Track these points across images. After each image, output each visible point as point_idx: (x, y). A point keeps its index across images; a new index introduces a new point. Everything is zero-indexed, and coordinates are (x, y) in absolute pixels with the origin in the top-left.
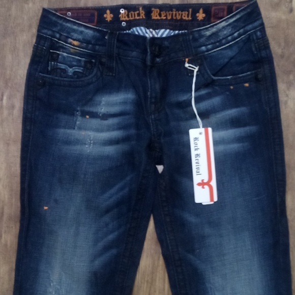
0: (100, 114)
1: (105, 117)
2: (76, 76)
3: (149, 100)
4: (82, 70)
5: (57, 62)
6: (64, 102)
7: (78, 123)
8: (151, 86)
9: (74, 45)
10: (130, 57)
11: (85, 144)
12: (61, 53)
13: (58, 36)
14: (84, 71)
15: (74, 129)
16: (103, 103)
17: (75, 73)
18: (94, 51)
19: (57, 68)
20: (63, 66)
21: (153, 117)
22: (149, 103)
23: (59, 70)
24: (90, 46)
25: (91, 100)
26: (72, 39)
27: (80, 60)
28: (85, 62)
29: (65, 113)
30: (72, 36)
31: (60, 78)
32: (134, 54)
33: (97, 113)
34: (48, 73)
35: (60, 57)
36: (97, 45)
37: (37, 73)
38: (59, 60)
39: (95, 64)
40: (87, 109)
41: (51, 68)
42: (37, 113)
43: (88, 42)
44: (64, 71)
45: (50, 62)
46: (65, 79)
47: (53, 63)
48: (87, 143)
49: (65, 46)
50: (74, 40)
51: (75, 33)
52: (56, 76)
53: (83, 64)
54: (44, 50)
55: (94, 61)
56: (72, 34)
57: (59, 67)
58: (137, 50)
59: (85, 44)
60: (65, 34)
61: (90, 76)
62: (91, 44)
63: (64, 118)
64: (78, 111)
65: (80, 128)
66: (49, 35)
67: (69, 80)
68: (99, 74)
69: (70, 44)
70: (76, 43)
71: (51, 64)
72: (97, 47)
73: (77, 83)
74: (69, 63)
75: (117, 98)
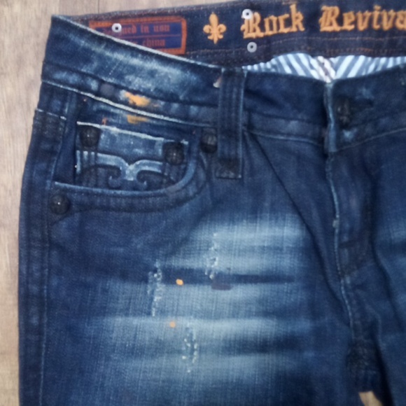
0: (210, 272)
1: (224, 280)
2: (145, 183)
3: (336, 239)
4: (160, 167)
5: (97, 151)
6: (121, 250)
7: (156, 299)
8: (340, 205)
9: (134, 106)
10: (282, 134)
11: (180, 352)
12: (103, 127)
13: (94, 85)
14: (163, 171)
15: (149, 314)
16: (216, 246)
17: (142, 175)
18: (187, 118)
19: (97, 166)
20: (111, 160)
21: (348, 282)
22: (336, 246)
23: (101, 170)
24: (176, 106)
25: (186, 240)
26: (128, 90)
27: (152, 143)
28: (165, 146)
29: (124, 276)
30: (130, 83)
31: (107, 191)
32: (293, 125)
33: (201, 271)
34: (76, 178)
35: (103, 136)
36: (192, 103)
37: (48, 182)
38: (101, 145)
39: (190, 152)
40: (178, 262)
41: (82, 167)
42: (55, 282)
43: (170, 98)
44: (116, 171)
45: (78, 152)
46: (119, 192)
47: (86, 153)
48: (184, 348)
49: (112, 110)
50: (135, 92)
51: (136, 76)
52: (96, 186)
53: (160, 151)
54: (62, 124)
55: (186, 143)
56: (130, 78)
57: (101, 162)
58: (300, 116)
59: (162, 103)
60: (110, 80)
61: (182, 183)
62: (177, 100)
63: (122, 289)
64: (155, 271)
65: (163, 312)
66: (72, 86)
67: (130, 193)
68: (202, 176)
69: (126, 103)
70: (140, 100)
71: (82, 155)
72: (194, 110)
73: (151, 200)
74: (125, 151)
75: (252, 235)
